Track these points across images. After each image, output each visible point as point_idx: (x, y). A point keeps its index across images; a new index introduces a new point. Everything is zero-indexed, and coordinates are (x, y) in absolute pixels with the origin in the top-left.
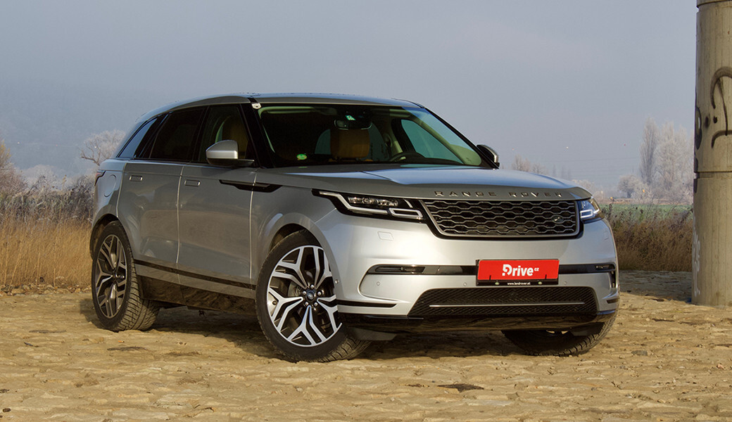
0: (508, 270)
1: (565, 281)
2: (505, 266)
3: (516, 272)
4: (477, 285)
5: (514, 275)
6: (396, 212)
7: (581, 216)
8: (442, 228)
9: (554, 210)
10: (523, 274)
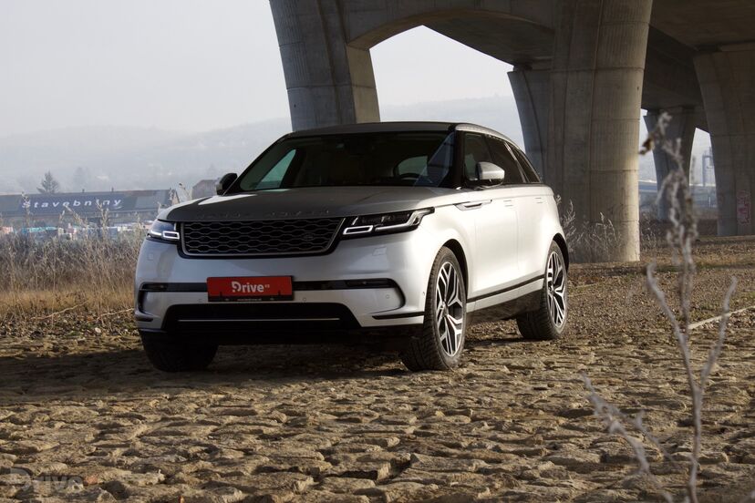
0: (238, 287)
1: (302, 297)
2: (233, 283)
3: (246, 289)
4: (209, 301)
5: (244, 291)
6: (166, 234)
7: (345, 233)
8: (187, 248)
9: (308, 228)
10: (254, 291)
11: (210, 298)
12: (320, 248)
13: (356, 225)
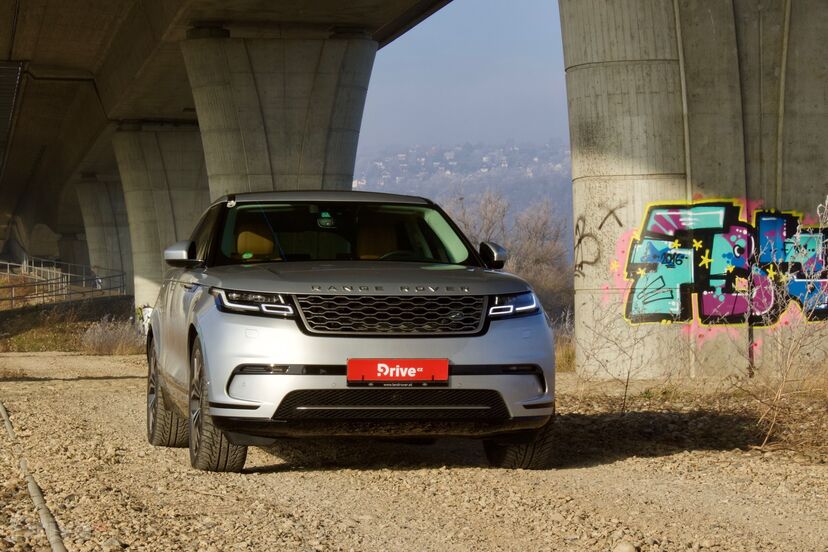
0: (385, 370)
1: (458, 382)
2: (380, 366)
3: (395, 372)
4: (348, 386)
5: (391, 375)
6: (267, 308)
7: (491, 313)
8: (312, 325)
9: (453, 306)
10: (404, 374)
11: (350, 383)
12: (472, 329)
13: (499, 305)
